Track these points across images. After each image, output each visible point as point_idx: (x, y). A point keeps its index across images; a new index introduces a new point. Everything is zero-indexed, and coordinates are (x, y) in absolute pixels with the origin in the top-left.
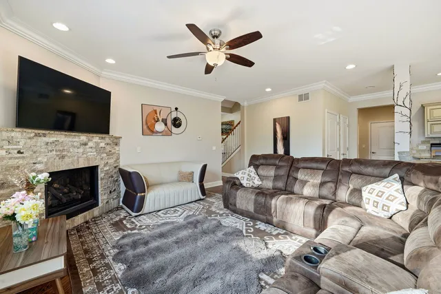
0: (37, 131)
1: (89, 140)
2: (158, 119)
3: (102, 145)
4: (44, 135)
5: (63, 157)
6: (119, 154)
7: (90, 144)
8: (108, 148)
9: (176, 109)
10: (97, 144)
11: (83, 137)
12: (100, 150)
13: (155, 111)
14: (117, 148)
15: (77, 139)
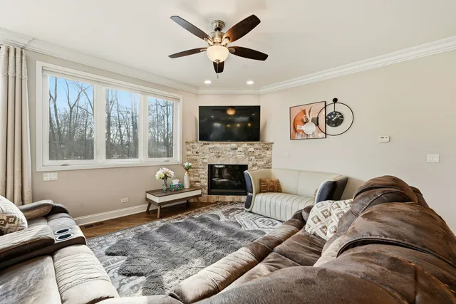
0: (205, 142)
1: (238, 146)
2: (307, 120)
3: (252, 149)
4: (208, 144)
5: (219, 157)
6: (271, 158)
7: (239, 149)
8: (257, 153)
9: (335, 100)
10: (246, 149)
11: (234, 145)
12: (248, 154)
13: (304, 112)
14: (268, 152)
15: (229, 146)
